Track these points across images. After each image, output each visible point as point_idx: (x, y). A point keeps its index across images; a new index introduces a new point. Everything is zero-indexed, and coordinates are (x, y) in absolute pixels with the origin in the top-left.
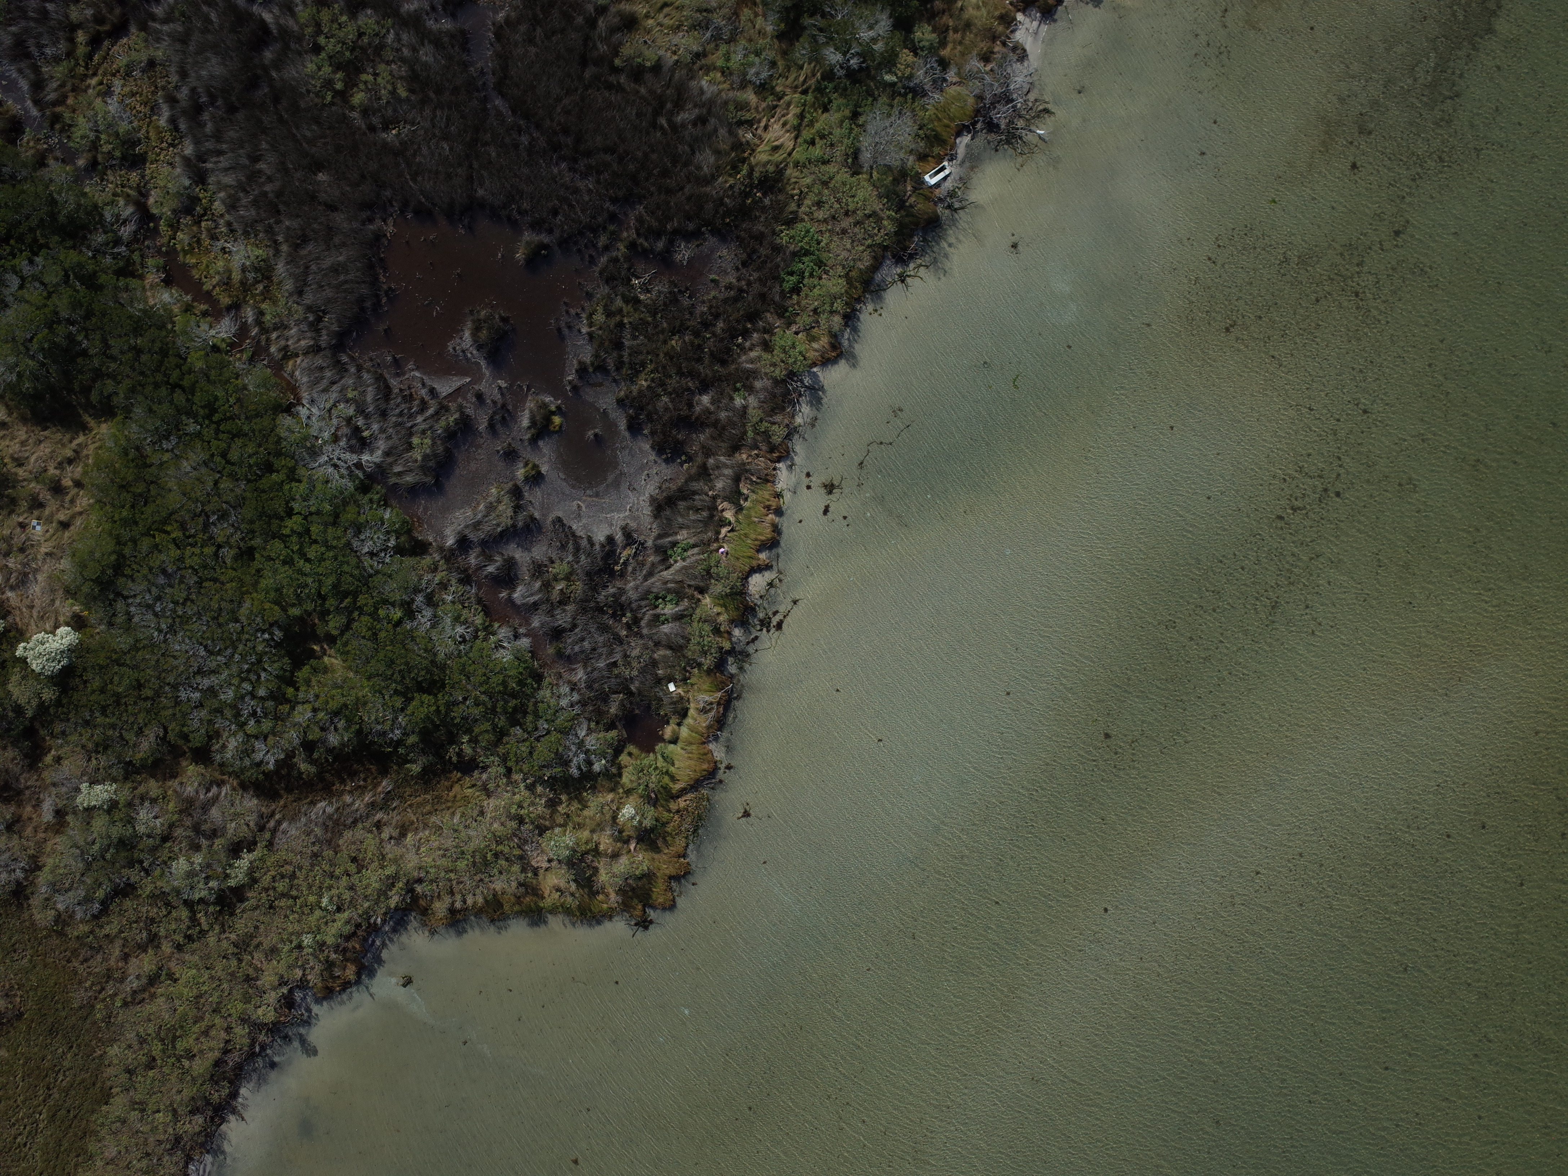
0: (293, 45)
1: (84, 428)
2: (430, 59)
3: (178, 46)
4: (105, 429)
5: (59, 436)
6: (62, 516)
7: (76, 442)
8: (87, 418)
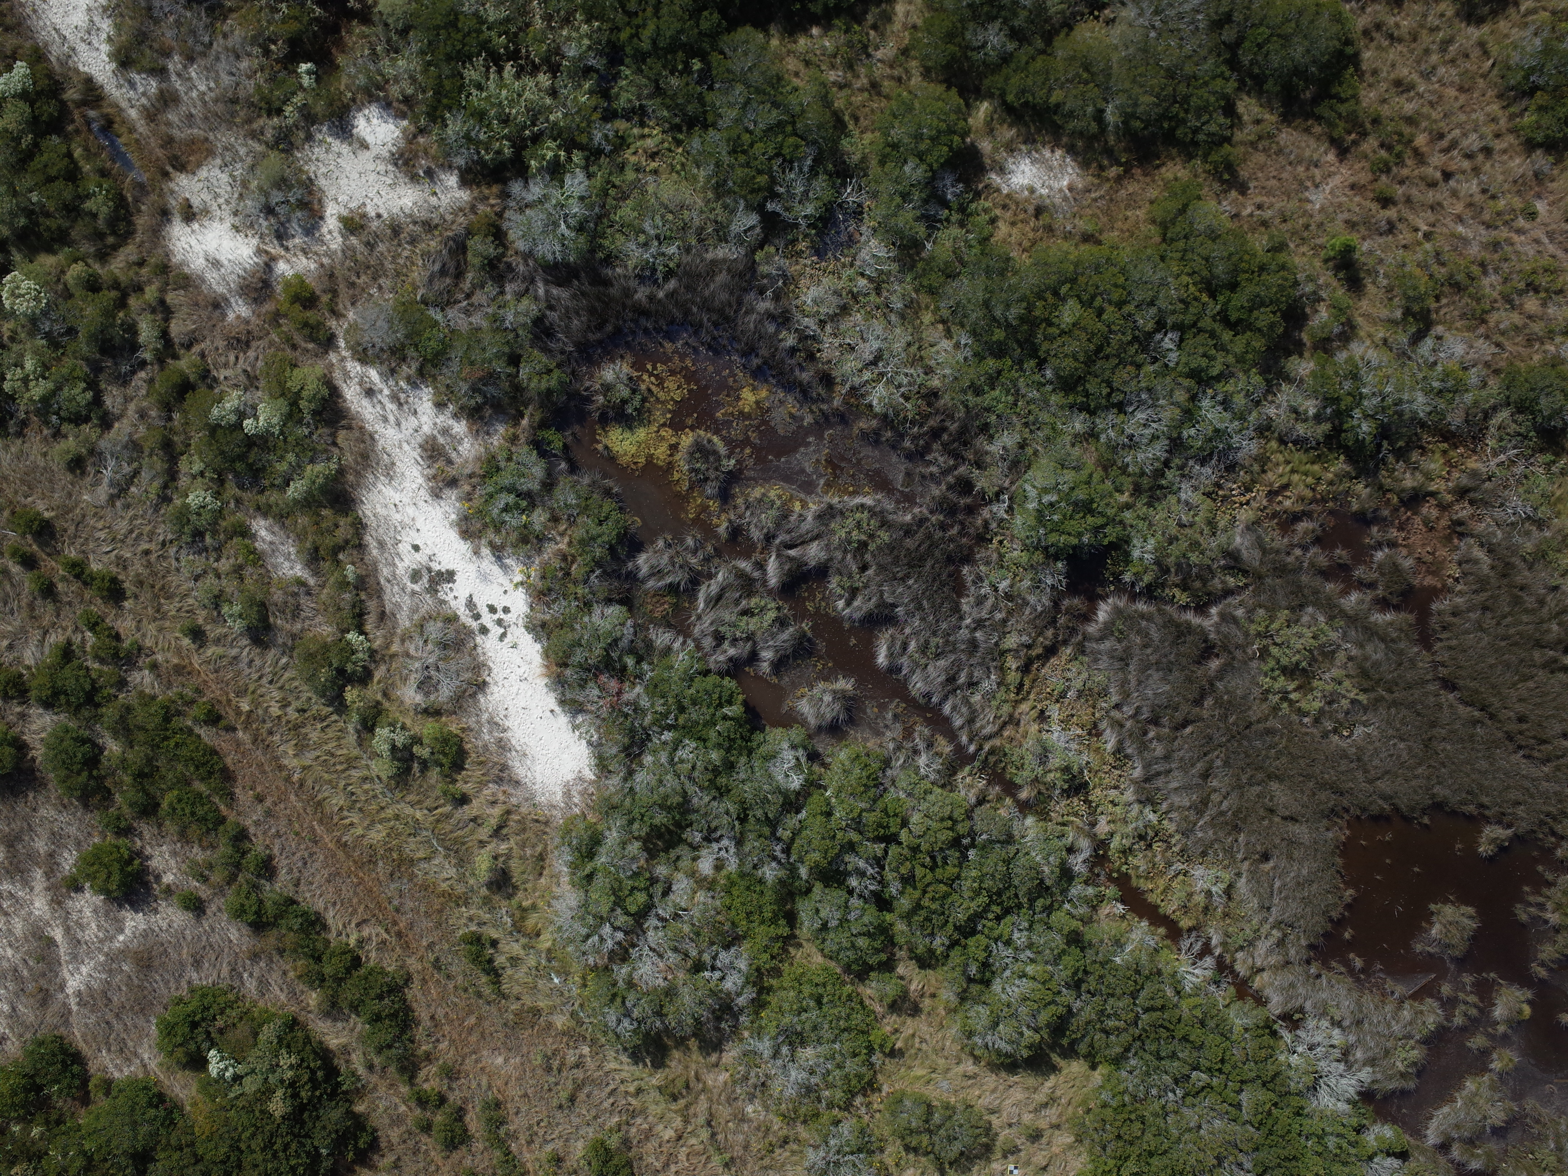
0: (1238, 654)
1: (1054, 1069)
2: (1379, 656)
3: (1117, 665)
4: (1076, 1067)
5: (1031, 1081)
6: (1040, 1159)
7: (1049, 1084)
8: (1055, 1058)
